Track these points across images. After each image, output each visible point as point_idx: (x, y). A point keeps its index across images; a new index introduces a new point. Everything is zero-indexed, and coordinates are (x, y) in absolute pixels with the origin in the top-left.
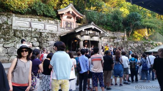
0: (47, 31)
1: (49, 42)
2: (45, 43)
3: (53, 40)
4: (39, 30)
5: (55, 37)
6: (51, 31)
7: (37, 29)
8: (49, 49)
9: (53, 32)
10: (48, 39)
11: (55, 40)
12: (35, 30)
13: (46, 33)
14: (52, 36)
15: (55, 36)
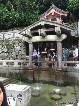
0: (14, 39)
1: (15, 48)
2: (12, 49)
3: (19, 46)
4: (9, 39)
5: (20, 43)
6: (17, 38)
7: (7, 38)
8: (15, 54)
9: (19, 39)
10: (14, 46)
11: (20, 45)
12: (6, 40)
13: (13, 41)
14: (18, 42)
15: (20, 41)
